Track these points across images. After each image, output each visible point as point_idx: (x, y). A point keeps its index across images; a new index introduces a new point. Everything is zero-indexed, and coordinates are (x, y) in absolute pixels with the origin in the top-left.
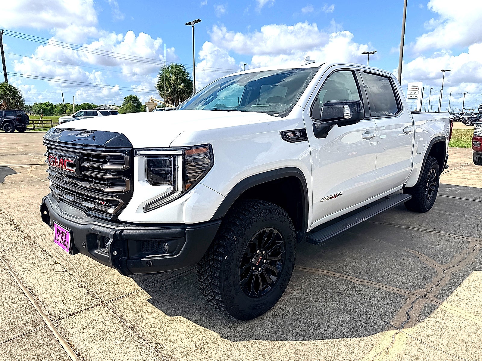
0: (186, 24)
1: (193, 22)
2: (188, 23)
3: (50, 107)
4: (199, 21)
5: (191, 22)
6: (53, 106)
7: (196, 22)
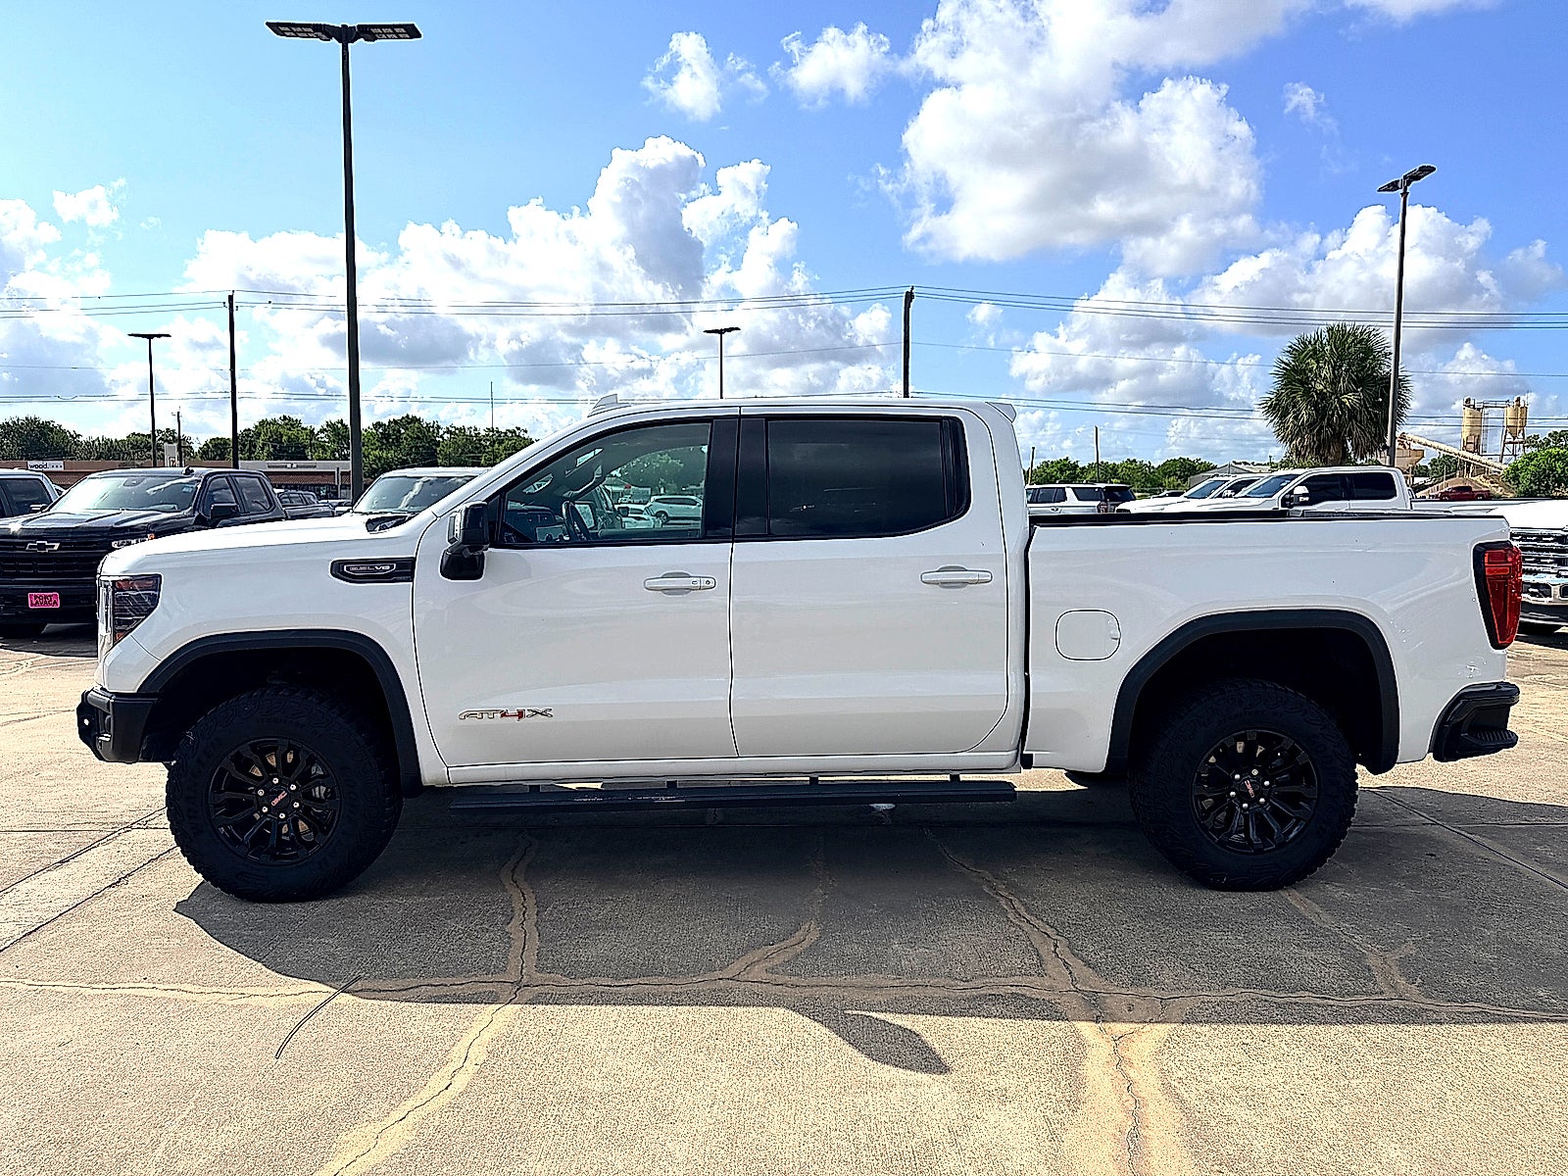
0: (1379, 190)
1: (1405, 177)
2: (1388, 185)
3: (1068, 472)
4: (1427, 170)
5: (1398, 181)
6: (1078, 471)
7: (1417, 178)
